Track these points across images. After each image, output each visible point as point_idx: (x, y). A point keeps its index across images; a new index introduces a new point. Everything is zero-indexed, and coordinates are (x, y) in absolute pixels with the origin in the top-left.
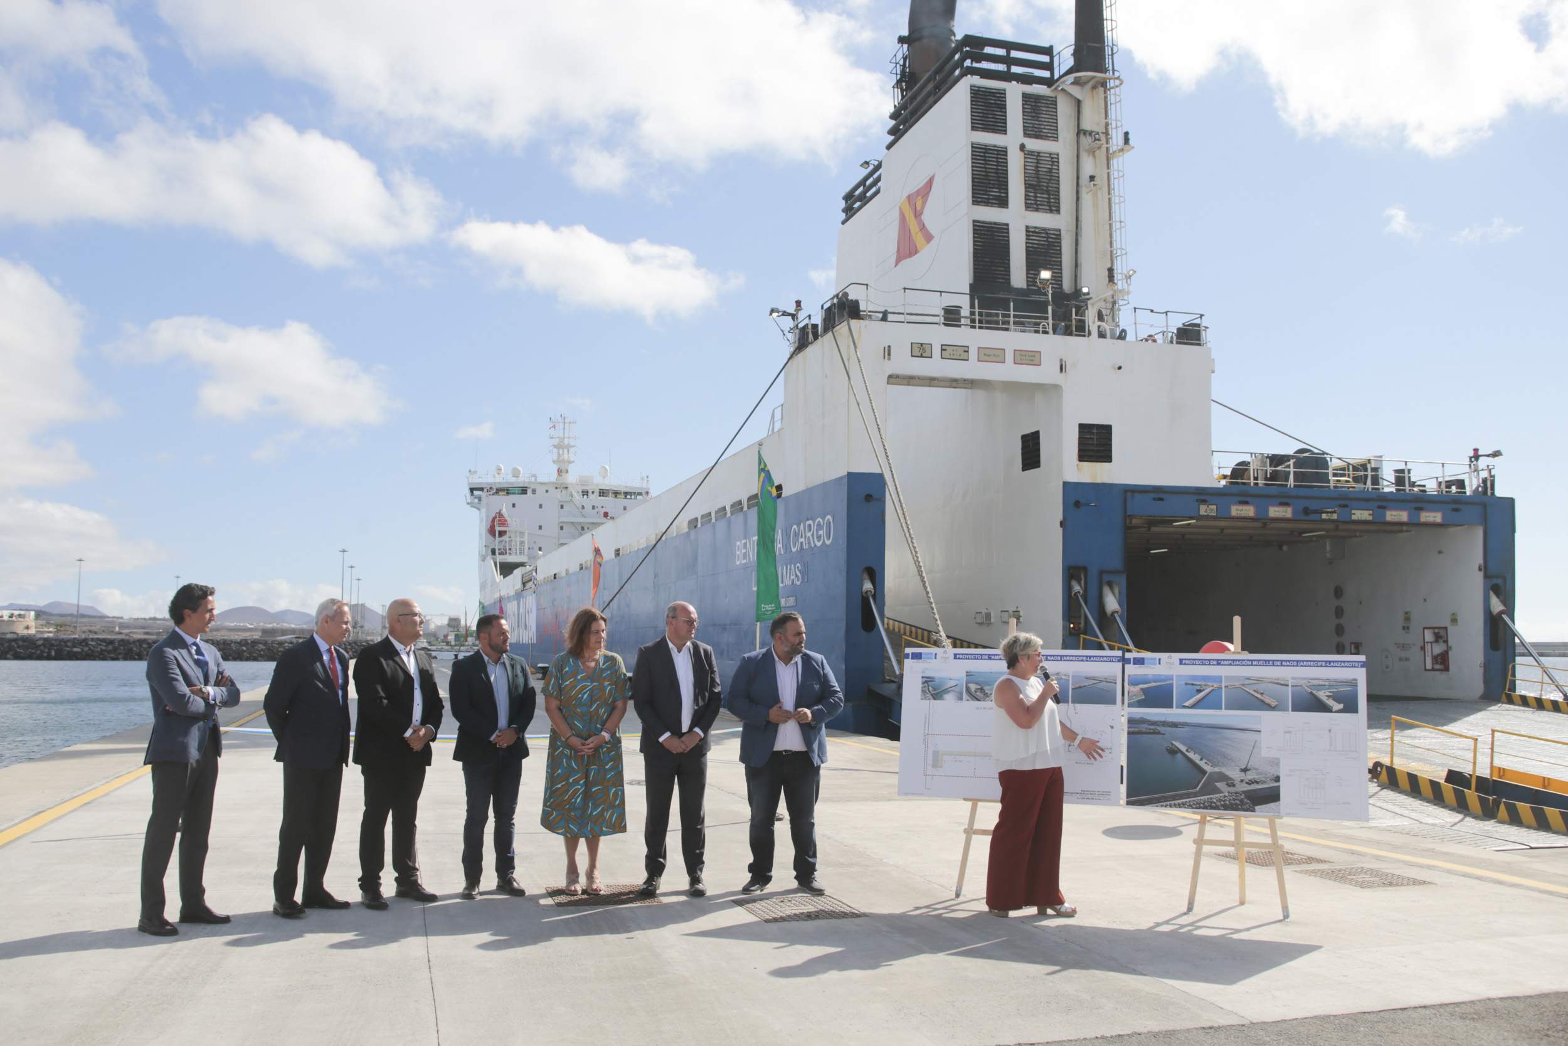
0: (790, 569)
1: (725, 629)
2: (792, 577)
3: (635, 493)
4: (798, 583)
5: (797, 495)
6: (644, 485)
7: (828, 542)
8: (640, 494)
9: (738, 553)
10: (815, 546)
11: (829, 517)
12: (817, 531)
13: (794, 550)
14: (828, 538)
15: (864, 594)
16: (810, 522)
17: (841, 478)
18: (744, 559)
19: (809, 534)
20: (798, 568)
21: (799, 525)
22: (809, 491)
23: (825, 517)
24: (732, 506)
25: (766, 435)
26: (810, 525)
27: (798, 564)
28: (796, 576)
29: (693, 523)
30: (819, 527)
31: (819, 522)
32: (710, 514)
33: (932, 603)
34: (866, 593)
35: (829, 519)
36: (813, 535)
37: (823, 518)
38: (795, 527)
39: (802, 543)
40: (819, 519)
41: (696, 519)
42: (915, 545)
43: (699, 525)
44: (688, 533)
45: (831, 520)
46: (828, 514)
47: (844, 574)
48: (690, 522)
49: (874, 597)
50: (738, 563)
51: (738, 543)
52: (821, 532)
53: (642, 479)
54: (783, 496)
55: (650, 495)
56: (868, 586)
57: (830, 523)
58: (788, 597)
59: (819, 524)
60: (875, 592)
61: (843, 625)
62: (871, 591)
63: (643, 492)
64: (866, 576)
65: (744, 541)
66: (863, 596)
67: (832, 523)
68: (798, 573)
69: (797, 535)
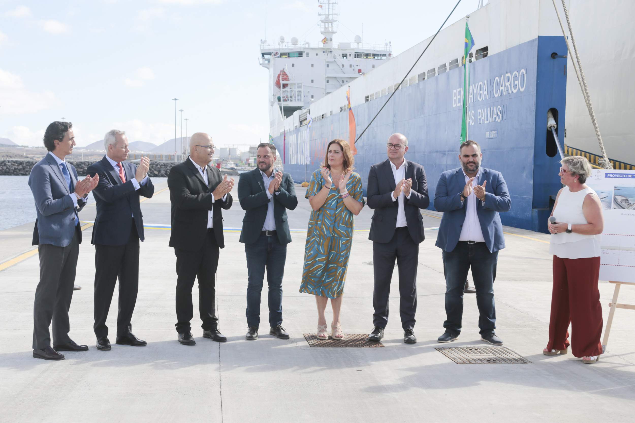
0: (493, 110)
1: (445, 154)
2: (494, 116)
3: (381, 55)
4: (499, 121)
5: (499, 55)
6: (388, 49)
7: (522, 90)
8: (385, 55)
9: (455, 98)
10: (512, 92)
11: (523, 71)
12: (514, 81)
13: (496, 96)
14: (522, 87)
15: (549, 129)
16: (509, 75)
17: (533, 41)
18: (459, 103)
19: (508, 84)
20: (499, 109)
21: (500, 77)
22: (508, 52)
23: (520, 71)
24: (451, 63)
25: (476, 9)
26: (508, 77)
27: (499, 107)
28: (498, 115)
29: (422, 77)
30: (516, 78)
31: (516, 74)
32: (434, 70)
33: (599, 136)
34: (550, 127)
35: (523, 72)
36: (510, 85)
37: (519, 72)
38: (497, 78)
39: (502, 90)
40: (516, 72)
41: (424, 73)
42: (588, 91)
43: (426, 78)
44: (418, 84)
45: (525, 73)
46: (523, 68)
47: (534, 113)
48: (419, 76)
49: (556, 130)
50: (454, 106)
51: (455, 91)
52: (516, 82)
53: (386, 44)
54: (488, 55)
55: (392, 56)
56: (552, 122)
57: (524, 75)
58: (491, 131)
59: (515, 76)
60: (557, 127)
61: (532, 152)
62: (554, 127)
63: (387, 54)
64: (550, 115)
65: (459, 90)
66: (547, 130)
67: (525, 75)
68: (499, 113)
69: (498, 84)
